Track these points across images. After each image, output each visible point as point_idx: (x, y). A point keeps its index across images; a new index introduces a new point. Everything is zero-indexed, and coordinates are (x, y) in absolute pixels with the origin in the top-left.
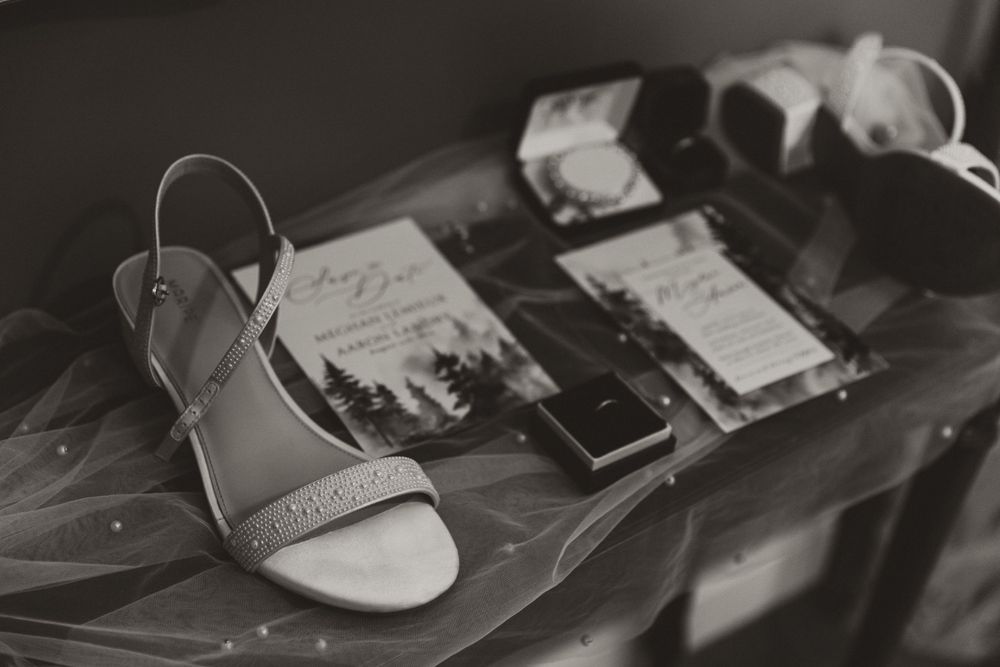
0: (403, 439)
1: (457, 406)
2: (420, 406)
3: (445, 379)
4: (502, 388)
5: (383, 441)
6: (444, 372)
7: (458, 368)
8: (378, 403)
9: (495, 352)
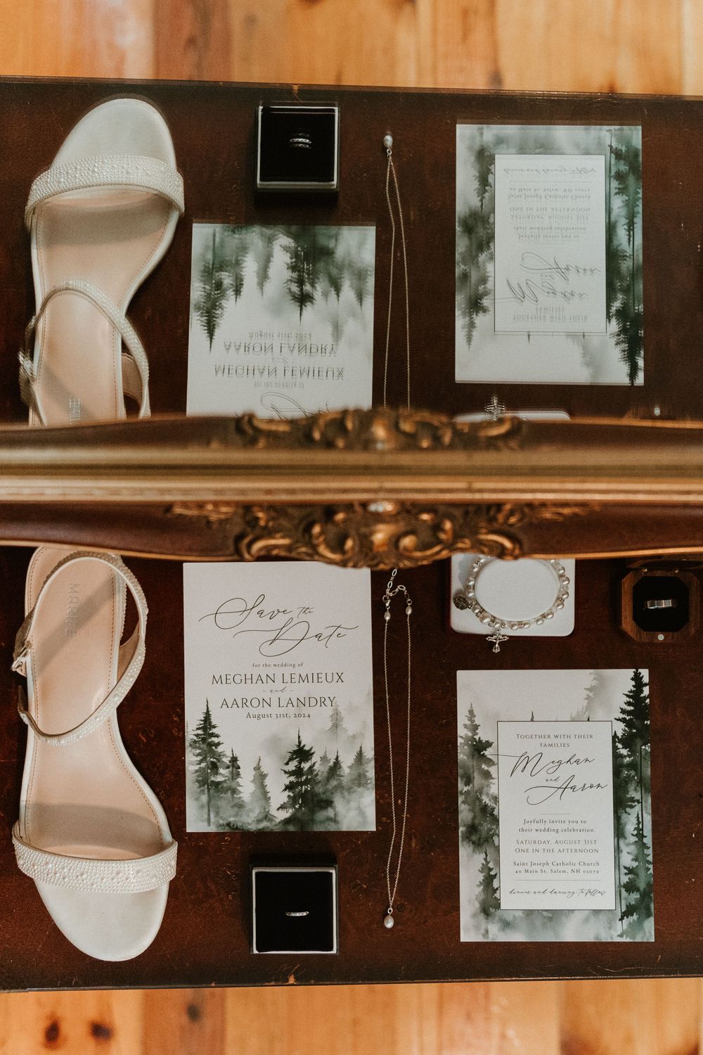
0: (221, 822)
1: (282, 807)
2: (253, 794)
3: (291, 773)
4: (328, 803)
5: (206, 816)
6: (292, 766)
7: (306, 766)
8: (223, 774)
9: (347, 761)
